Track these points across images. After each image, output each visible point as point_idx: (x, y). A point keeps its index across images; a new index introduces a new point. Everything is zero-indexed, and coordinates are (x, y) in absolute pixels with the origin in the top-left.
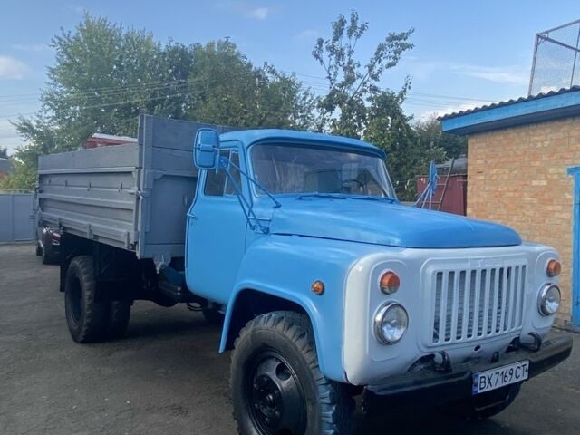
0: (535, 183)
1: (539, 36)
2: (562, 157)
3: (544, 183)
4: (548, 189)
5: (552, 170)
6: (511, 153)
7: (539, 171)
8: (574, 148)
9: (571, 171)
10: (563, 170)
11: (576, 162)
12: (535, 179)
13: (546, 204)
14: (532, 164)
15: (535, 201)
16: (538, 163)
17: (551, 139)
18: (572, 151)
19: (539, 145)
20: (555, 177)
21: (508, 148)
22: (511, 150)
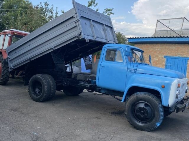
0: (155, 59)
1: (158, 20)
2: (163, 53)
3: (157, 59)
4: (158, 61)
5: (160, 56)
6: (148, 50)
7: (156, 56)
8: (166, 51)
9: (165, 57)
10: (163, 56)
11: (167, 55)
12: (155, 58)
13: (157, 65)
14: (154, 54)
15: (154, 64)
16: (156, 54)
17: (160, 48)
18: (166, 52)
19: (157, 49)
20: (161, 58)
21: (147, 49)
22: (148, 49)
